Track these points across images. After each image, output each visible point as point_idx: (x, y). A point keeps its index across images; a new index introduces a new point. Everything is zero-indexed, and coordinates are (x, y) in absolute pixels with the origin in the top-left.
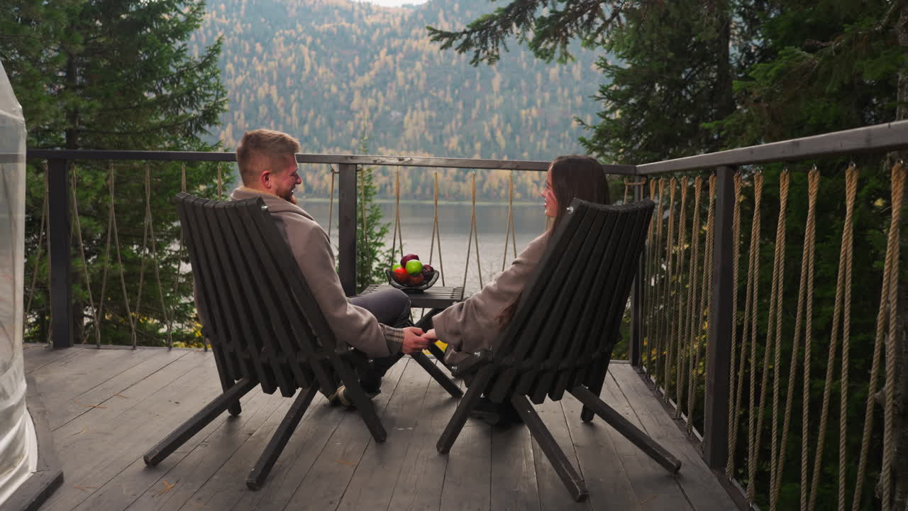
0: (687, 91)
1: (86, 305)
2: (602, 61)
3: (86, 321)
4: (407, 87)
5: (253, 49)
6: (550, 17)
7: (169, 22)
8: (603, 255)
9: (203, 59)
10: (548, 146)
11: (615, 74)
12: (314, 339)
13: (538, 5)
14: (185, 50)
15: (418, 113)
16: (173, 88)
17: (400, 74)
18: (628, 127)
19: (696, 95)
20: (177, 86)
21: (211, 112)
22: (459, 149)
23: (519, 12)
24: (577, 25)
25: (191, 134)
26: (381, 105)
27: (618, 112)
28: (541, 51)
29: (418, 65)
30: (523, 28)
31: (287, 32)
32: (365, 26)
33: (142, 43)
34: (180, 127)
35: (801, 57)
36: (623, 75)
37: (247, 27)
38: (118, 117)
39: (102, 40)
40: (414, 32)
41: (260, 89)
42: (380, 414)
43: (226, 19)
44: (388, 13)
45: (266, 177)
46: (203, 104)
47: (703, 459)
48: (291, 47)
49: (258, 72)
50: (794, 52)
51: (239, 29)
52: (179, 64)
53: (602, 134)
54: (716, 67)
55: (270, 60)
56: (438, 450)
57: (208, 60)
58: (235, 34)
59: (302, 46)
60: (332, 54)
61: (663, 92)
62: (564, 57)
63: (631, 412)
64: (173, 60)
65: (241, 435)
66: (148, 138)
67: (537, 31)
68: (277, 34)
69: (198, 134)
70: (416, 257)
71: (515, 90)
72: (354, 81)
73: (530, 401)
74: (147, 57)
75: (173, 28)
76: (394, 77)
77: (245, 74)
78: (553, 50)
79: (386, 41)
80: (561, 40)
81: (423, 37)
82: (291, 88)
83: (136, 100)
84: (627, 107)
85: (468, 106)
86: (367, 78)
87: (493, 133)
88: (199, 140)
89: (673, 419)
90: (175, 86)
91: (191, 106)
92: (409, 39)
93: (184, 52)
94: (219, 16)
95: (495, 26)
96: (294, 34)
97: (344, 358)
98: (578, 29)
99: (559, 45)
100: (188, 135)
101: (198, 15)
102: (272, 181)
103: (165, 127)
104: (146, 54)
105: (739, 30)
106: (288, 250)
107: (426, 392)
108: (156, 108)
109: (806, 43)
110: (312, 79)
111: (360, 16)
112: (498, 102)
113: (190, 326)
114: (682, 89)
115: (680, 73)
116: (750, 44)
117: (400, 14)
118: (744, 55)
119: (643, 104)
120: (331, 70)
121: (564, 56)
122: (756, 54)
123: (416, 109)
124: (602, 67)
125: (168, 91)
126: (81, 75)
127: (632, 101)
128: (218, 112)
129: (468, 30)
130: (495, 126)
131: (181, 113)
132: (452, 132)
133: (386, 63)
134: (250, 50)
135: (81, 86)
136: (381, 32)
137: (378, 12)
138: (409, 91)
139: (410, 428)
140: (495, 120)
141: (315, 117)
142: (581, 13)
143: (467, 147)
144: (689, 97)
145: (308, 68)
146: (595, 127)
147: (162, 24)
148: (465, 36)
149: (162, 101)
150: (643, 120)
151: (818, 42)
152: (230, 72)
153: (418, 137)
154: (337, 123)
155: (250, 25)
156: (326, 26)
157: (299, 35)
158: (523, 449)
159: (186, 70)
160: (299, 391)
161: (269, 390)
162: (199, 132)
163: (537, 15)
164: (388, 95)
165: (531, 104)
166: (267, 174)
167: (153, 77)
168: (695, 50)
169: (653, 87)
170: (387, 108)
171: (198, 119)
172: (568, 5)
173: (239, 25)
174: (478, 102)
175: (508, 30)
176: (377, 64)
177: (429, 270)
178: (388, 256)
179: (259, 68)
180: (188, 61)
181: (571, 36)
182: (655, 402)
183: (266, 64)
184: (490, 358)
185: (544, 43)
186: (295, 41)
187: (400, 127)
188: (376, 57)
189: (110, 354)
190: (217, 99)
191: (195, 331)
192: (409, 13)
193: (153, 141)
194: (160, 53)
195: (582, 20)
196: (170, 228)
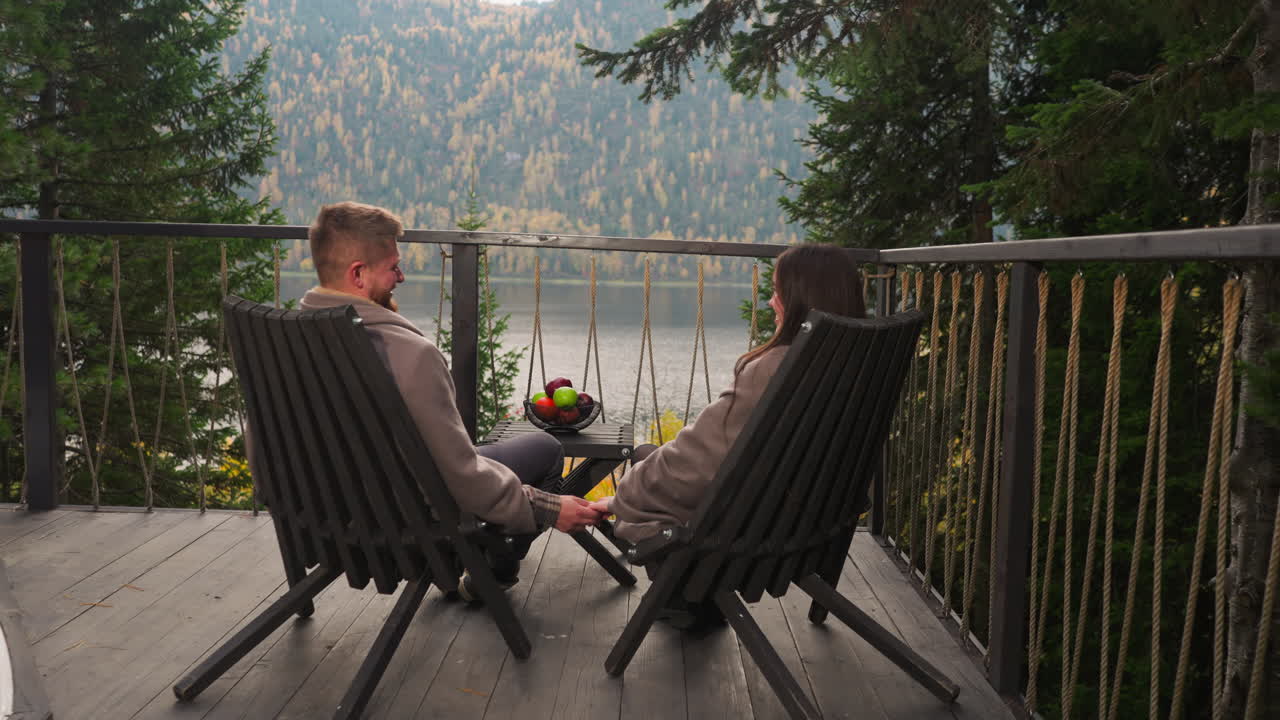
0: (931, 134)
1: (67, 433)
2: (812, 91)
3: (68, 455)
4: (529, 118)
5: (308, 61)
6: (754, 34)
7: (192, 26)
8: (851, 391)
9: (242, 79)
10: (727, 204)
11: (831, 108)
12: (426, 510)
13: (737, 17)
14: (215, 66)
15: (544, 154)
16: (198, 121)
17: (518, 100)
18: (849, 184)
19: (941, 140)
20: (204, 118)
21: (254, 156)
22: (602, 208)
23: (710, 26)
24: (791, 45)
25: (224, 187)
26: (492, 141)
27: (835, 161)
28: (740, 82)
29: (545, 88)
30: (715, 49)
31: (357, 38)
32: (468, 31)
33: (152, 55)
34: (207, 177)
35: (1103, 95)
36: (841, 110)
37: (299, 29)
38: (116, 161)
39: (93, 50)
40: (538, 40)
41: (318, 118)
42: (518, 612)
43: (270, 18)
44: (504, 14)
45: (357, 272)
46: (240, 144)
47: (987, 679)
48: (364, 59)
49: (315, 94)
50: (1091, 88)
51: (288, 32)
52: (204, 86)
53: (812, 193)
54: (970, 100)
55: (334, 77)
56: (608, 671)
57: (248, 81)
58: (283, 41)
59: (379, 59)
60: (422, 71)
61: (897, 134)
62: (772, 92)
63: (877, 606)
64: (197, 80)
65: (317, 650)
66: (159, 193)
67: (733, 52)
68: (343, 40)
69: (234, 187)
70: (568, 383)
71: (680, 124)
72: (454, 109)
73: (741, 598)
74: (159, 76)
75: (197, 33)
76: (511, 104)
77: (297, 96)
78: (757, 80)
79: (499, 53)
80: (767, 68)
81: (551, 48)
82: (362, 117)
83: (143, 137)
84: (847, 155)
85: (615, 145)
86: (470, 105)
87: (649, 184)
88: (235, 196)
89: (940, 618)
90: (201, 117)
91: (224, 145)
92: (532, 50)
93: (214, 70)
94: (259, 13)
95: (676, 45)
96: (367, 41)
97: (472, 538)
98: (792, 51)
99: (765, 73)
100: (219, 188)
101: (234, 16)
102: (365, 277)
103: (185, 177)
104: (159, 71)
105: (1002, 48)
106: (389, 379)
107: (582, 579)
108: (172, 148)
109: (1112, 76)
110: (393, 105)
111: (462, 17)
112: (657, 141)
113: (220, 463)
114: (923, 131)
115: (921, 109)
116: (1018, 69)
117: (520, 14)
118: (1010, 83)
119: (869, 151)
120: (421, 93)
121: (772, 90)
122: (1025, 84)
123: (541, 149)
124: (812, 98)
125: (190, 125)
126: (63, 100)
127: (854, 147)
128: (263, 156)
129: (636, 50)
130: (652, 175)
131: (209, 157)
132: (591, 182)
133: (499, 86)
134: (305, 62)
135: (62, 116)
136: (492, 39)
137: (487, 12)
138: (532, 124)
139: (564, 636)
140: (653, 165)
141: (398, 159)
142: (798, 29)
143: (613, 204)
144: (932, 142)
145: (387, 89)
146: (801, 184)
147: (182, 28)
148: (631, 59)
149: (182, 140)
150: (868, 174)
151: (1128, 75)
152: (275, 94)
153: (544, 191)
154: (429, 168)
155: (304, 28)
156: (413, 30)
157: (374, 42)
158: (729, 668)
159: (216, 95)
160: (403, 584)
161: (358, 583)
162: (235, 185)
163: (734, 31)
164: (500, 130)
165: (702, 144)
166: (358, 267)
167: (169, 104)
168: (942, 76)
169: (882, 127)
170: (500, 148)
171: (234, 166)
172: (780, 17)
173: (287, 29)
174: (628, 140)
175: (693, 51)
176: (486, 84)
177: (586, 400)
178: (506, 362)
179: (317, 89)
180: (219, 81)
181: (783, 60)
182: (911, 591)
183: (327, 83)
184: (686, 539)
185: (744, 71)
186: (369, 52)
187: (518, 177)
188: (484, 75)
189: (115, 520)
190: (262, 136)
191: (229, 470)
192: (531, 13)
193: (168, 196)
194: (179, 71)
195: (799, 38)
196: (191, 321)
